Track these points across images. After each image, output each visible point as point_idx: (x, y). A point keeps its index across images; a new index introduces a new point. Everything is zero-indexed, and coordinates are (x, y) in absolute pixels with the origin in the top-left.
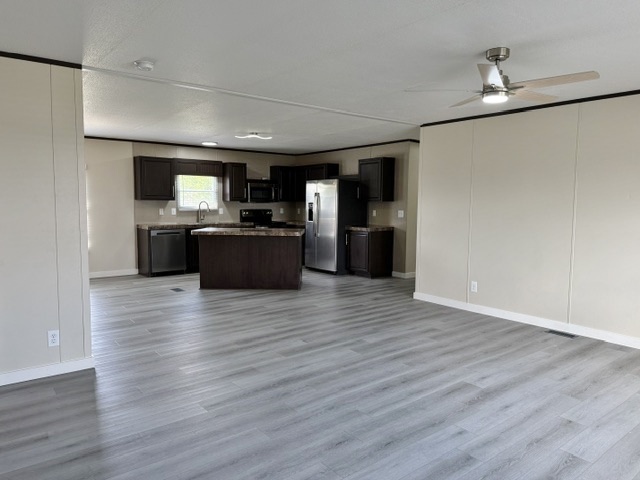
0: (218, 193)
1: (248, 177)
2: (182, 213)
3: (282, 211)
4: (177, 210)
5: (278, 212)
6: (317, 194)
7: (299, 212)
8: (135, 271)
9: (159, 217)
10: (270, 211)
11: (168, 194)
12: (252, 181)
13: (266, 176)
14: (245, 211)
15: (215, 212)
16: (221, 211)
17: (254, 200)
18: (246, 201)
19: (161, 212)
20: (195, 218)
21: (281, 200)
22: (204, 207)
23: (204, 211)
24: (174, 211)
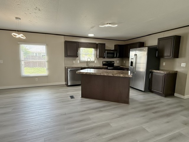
0: (95, 55)
1: (106, 49)
2: (81, 62)
3: (118, 62)
4: (80, 61)
5: (117, 62)
6: (136, 55)
7: (124, 62)
8: (64, 83)
9: (73, 64)
10: (114, 62)
11: (76, 55)
12: (107, 50)
13: (113, 48)
14: (105, 61)
15: (93, 62)
16: (96, 62)
17: (108, 57)
18: (105, 58)
19: (74, 62)
20: (86, 64)
21: (118, 58)
22: (89, 60)
23: (89, 62)
24: (78, 61)
